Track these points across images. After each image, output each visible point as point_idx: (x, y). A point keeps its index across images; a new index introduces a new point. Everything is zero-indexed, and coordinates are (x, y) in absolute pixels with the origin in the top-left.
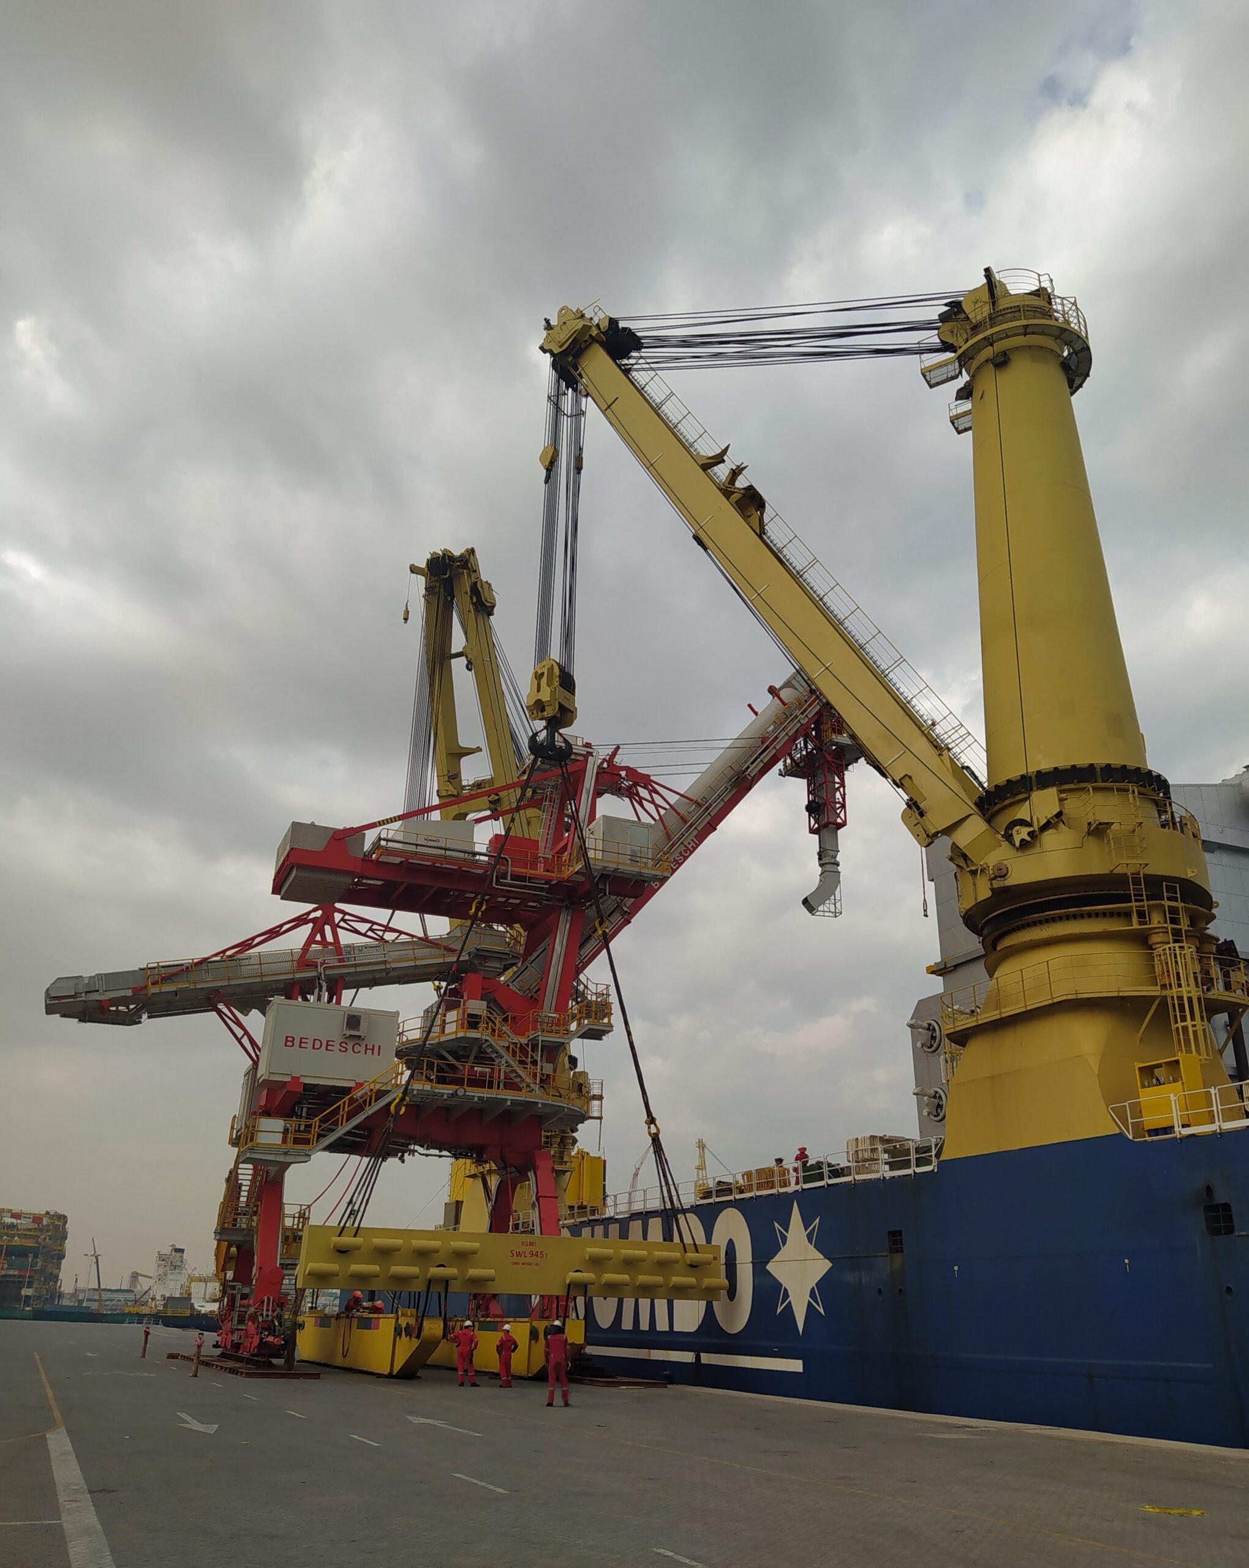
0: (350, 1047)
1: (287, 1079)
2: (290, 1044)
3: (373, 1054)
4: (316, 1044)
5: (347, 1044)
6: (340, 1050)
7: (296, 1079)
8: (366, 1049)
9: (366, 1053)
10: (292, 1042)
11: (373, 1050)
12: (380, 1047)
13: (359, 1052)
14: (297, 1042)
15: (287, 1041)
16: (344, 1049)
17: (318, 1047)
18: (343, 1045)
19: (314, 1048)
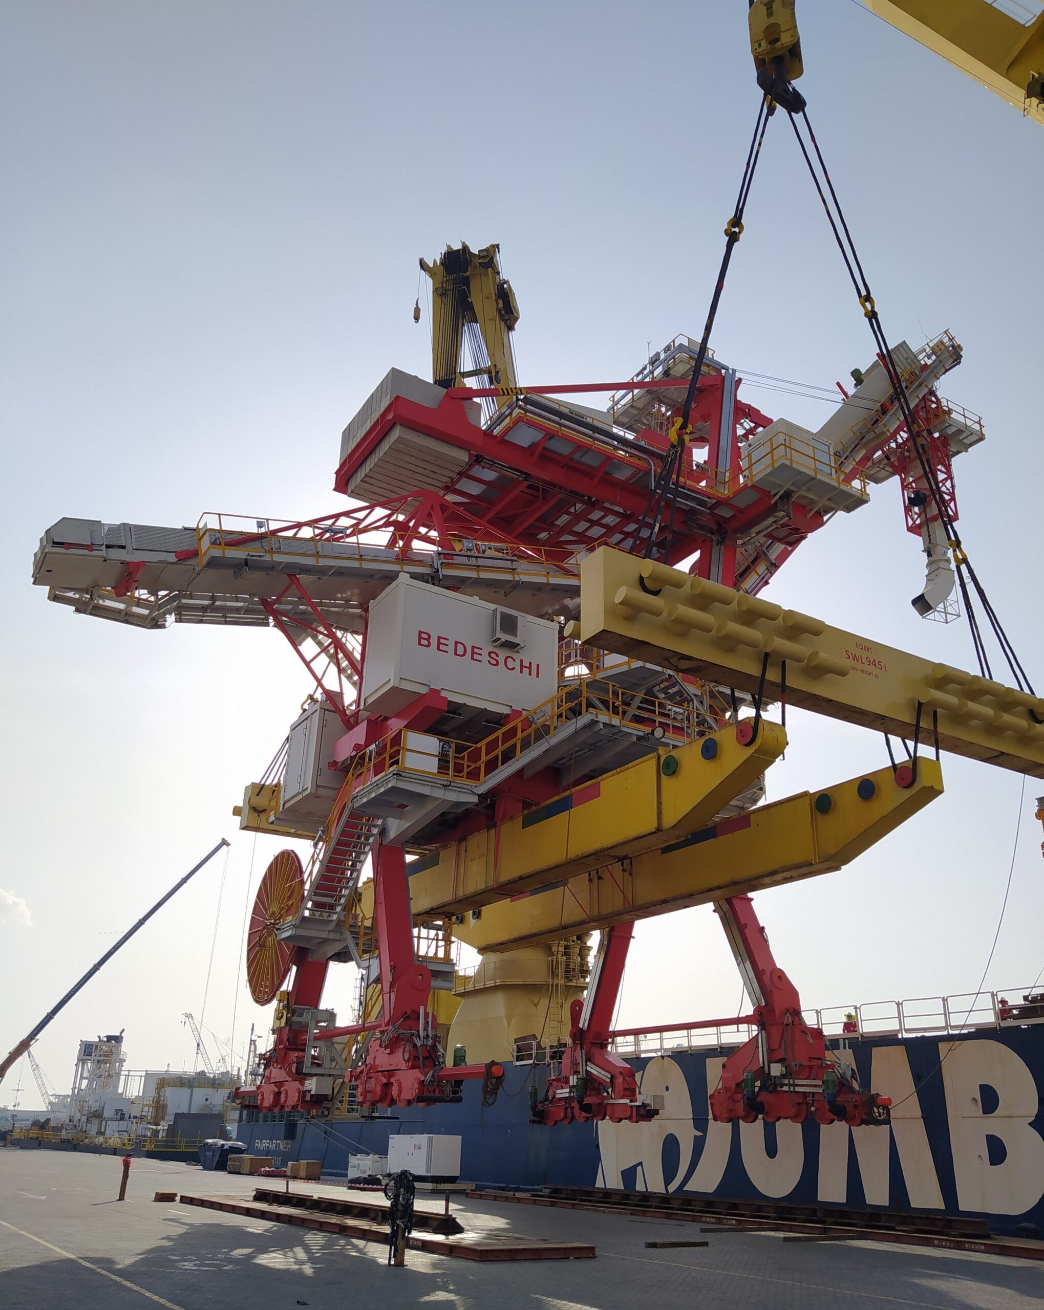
0: (501, 659)
1: (423, 690)
2: (425, 643)
3: (530, 674)
4: (460, 650)
5: (497, 656)
6: (489, 661)
7: (435, 693)
8: (522, 666)
9: (521, 672)
10: (428, 639)
11: (530, 668)
12: (538, 665)
13: (513, 669)
14: (434, 641)
15: (420, 638)
16: (494, 662)
17: (462, 653)
18: (493, 655)
19: (456, 654)
